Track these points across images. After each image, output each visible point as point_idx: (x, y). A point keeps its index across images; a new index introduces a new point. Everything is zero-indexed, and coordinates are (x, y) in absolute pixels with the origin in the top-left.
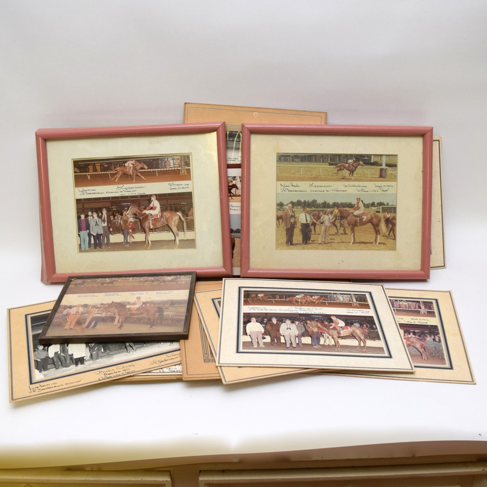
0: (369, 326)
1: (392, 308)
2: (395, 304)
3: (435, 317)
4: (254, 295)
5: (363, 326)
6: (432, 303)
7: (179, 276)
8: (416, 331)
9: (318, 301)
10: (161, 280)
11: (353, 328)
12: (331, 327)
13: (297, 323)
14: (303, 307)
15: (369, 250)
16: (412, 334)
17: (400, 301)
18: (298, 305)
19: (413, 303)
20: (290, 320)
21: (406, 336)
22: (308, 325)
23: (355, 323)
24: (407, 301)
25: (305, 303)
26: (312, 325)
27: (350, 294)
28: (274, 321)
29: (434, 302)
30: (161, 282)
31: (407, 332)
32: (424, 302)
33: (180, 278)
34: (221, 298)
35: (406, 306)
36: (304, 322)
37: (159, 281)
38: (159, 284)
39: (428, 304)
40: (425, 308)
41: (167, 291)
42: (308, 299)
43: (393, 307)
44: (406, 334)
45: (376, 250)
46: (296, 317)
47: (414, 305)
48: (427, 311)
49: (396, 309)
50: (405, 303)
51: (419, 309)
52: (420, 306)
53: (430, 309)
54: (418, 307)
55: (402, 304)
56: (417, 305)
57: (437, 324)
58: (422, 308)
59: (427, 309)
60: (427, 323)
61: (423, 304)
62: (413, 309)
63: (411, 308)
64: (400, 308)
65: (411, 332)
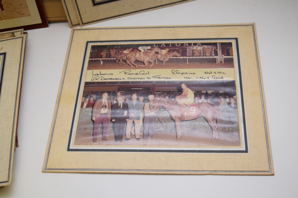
2: (187, 50)
3: (233, 66)
6: (230, 44)
8: (210, 92)
16: (203, 97)
17: (195, 44)
19: (210, 47)
21: (196, 102)
24: (203, 44)
29: (234, 42)
31: (198, 94)
32: (222, 44)
35: (201, 53)
39: (226, 48)
40: (223, 53)
44: (197, 98)
47: (210, 50)
48: (224, 58)
49: (188, 59)
50: (200, 48)
51: (215, 55)
52: (217, 51)
53: (228, 54)
54: (215, 53)
55: (197, 50)
56: (214, 50)
57: (235, 78)
58: (218, 55)
59: (225, 56)
60: (222, 78)
61: (220, 47)
62: (208, 57)
63: (205, 56)
64: (193, 56)
65: (202, 94)
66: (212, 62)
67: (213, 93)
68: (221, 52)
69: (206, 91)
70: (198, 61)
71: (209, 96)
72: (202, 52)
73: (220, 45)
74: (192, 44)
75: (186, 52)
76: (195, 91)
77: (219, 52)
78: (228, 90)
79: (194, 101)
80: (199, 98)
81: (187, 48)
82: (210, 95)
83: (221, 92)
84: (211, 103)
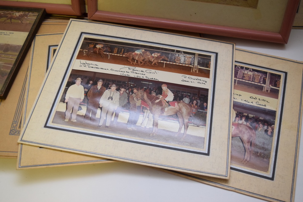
0: (199, 104)
1: (233, 78)
2: (239, 72)
3: (277, 98)
4: (92, 46)
5: (193, 104)
6: (279, 76)
7: (27, 13)
9: (156, 61)
10: (9, 16)
11: (181, 105)
12: (158, 101)
13: (123, 90)
14: (137, 68)
15: (227, 4)
16: (243, 119)
18: (133, 65)
19: (260, 74)
20: (117, 85)
21: (237, 122)
22: (133, 94)
23: (185, 97)
24: (254, 70)
25: (141, 63)
26: (137, 96)
27: (194, 54)
28: (100, 85)
29: (283, 76)
30: (8, 19)
31: (239, 115)
33: (26, 16)
34: (57, 46)
35: (250, 78)
36: (130, 89)
37: (7, 17)
38: (5, 21)
39: (275, 79)
40: (271, 83)
41: (8, 32)
42: (146, 57)
43: (236, 76)
44: (237, 118)
45: (234, 5)
46: (124, 82)
47: (260, 77)
48: (271, 88)
49: (238, 80)
50: (250, 73)
51: (263, 83)
52: (265, 80)
53: (275, 85)
54: (263, 81)
55: (247, 74)
56: (263, 78)
57: (276, 109)
58: (266, 84)
59: (272, 86)
60: (265, 106)
61: (269, 77)
62: (256, 83)
63: (254, 82)
64: (242, 79)
65: (244, 116)
66: (259, 89)
67: (253, 117)
68: (269, 82)
69: (248, 114)
70: (246, 85)
71: (249, 120)
72: (252, 77)
73: (270, 75)
74: (244, 68)
75: (237, 74)
76: (238, 112)
77: (268, 81)
78: (268, 118)
79: (235, 120)
80: (240, 119)
81: (238, 71)
82: (251, 119)
83: (261, 118)
84: (250, 126)
